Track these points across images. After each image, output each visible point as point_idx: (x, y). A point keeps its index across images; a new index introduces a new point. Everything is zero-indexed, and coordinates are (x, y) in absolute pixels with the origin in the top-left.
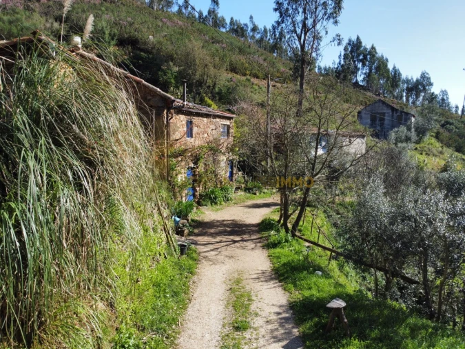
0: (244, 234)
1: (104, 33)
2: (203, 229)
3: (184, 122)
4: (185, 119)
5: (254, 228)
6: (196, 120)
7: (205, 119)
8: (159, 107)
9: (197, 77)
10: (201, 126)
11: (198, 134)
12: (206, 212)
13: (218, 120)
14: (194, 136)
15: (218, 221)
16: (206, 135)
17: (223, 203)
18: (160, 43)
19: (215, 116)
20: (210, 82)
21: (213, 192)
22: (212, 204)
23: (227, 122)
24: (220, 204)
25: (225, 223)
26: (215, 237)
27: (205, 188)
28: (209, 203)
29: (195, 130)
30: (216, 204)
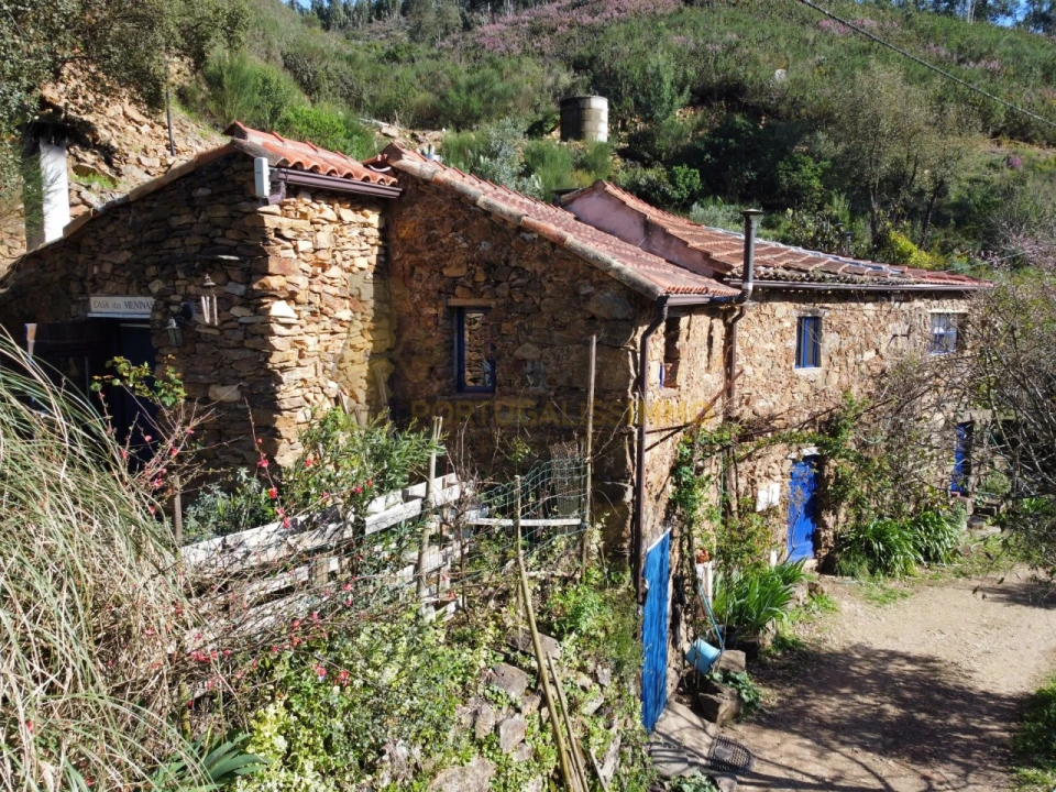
0: (944, 759)
1: (661, 80)
2: (802, 694)
3: (787, 324)
4: (795, 314)
5: (995, 729)
6: (832, 313)
7: (870, 306)
8: (615, 319)
9: (885, 167)
10: (853, 329)
11: (839, 353)
12: (846, 606)
13: (917, 303)
14: (824, 360)
15: (869, 655)
16: (869, 355)
17: (916, 569)
18: (801, 84)
19: (908, 296)
20: (924, 178)
21: (880, 535)
22: (872, 572)
23: (961, 307)
24: (905, 572)
25: (892, 668)
26: (823, 748)
27: (859, 517)
28: (865, 567)
29: (830, 341)
30: (888, 570)
